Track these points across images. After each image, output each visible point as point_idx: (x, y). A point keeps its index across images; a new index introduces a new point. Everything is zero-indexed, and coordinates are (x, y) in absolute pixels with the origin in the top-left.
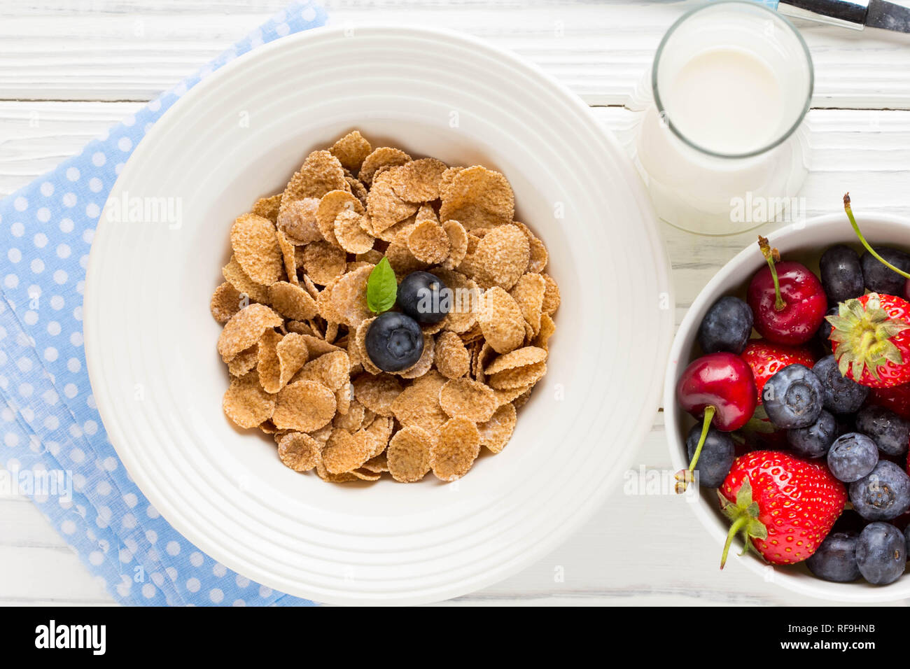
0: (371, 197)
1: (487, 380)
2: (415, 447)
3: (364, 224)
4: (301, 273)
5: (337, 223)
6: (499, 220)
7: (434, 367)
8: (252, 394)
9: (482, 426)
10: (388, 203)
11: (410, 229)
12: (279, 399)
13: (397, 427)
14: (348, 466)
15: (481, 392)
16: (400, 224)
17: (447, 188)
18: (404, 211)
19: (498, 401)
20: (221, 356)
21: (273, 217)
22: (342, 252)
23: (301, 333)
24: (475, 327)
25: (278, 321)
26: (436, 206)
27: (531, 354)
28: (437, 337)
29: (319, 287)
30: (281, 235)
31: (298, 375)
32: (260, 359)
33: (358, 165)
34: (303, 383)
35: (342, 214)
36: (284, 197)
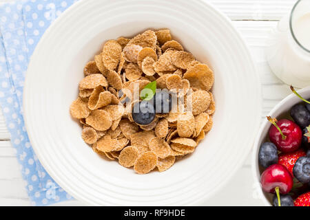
0: (162, 57)
1: (171, 144)
2: (133, 155)
3: (154, 65)
4: (123, 71)
5: (145, 60)
6: (204, 88)
7: (154, 129)
8: (83, 106)
9: (160, 160)
10: (167, 62)
11: (170, 75)
12: (92, 113)
13: (129, 144)
14: (104, 149)
15: (166, 147)
16: (167, 72)
17: (191, 67)
18: (171, 68)
19: (170, 153)
20: (79, 87)
21: (123, 46)
22: (141, 71)
23: (112, 92)
24: (176, 123)
25: (106, 85)
26: (184, 71)
27: (191, 143)
28: (160, 119)
29: (127, 80)
30: (123, 53)
31: (103, 108)
32: (92, 95)
33: (163, 42)
34: (103, 111)
35: (148, 57)
36: (131, 41)
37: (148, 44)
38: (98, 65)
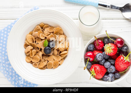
0: (44, 32)
1: (60, 55)
2: (50, 64)
3: (44, 35)
4: (35, 42)
5: (40, 35)
6: (61, 34)
7: (53, 54)
8: (29, 57)
9: (59, 61)
10: (47, 32)
11: (50, 36)
12: (33, 58)
13: (48, 61)
14: (42, 67)
15: (59, 57)
16: (48, 35)
17: (54, 30)
18: (49, 33)
19: (61, 58)
20: (25, 53)
21: (32, 34)
22: (41, 39)
23: (35, 49)
24: (58, 48)
25: (33, 48)
26: (53, 32)
27: (66, 52)
28: (53, 50)
29: (38, 43)
30: (33, 37)
31: (35, 55)
32: (30, 53)
33: (43, 27)
34: (36, 56)
35: (41, 34)
36: (33, 32)
37: (39, 30)
38: (27, 44)
